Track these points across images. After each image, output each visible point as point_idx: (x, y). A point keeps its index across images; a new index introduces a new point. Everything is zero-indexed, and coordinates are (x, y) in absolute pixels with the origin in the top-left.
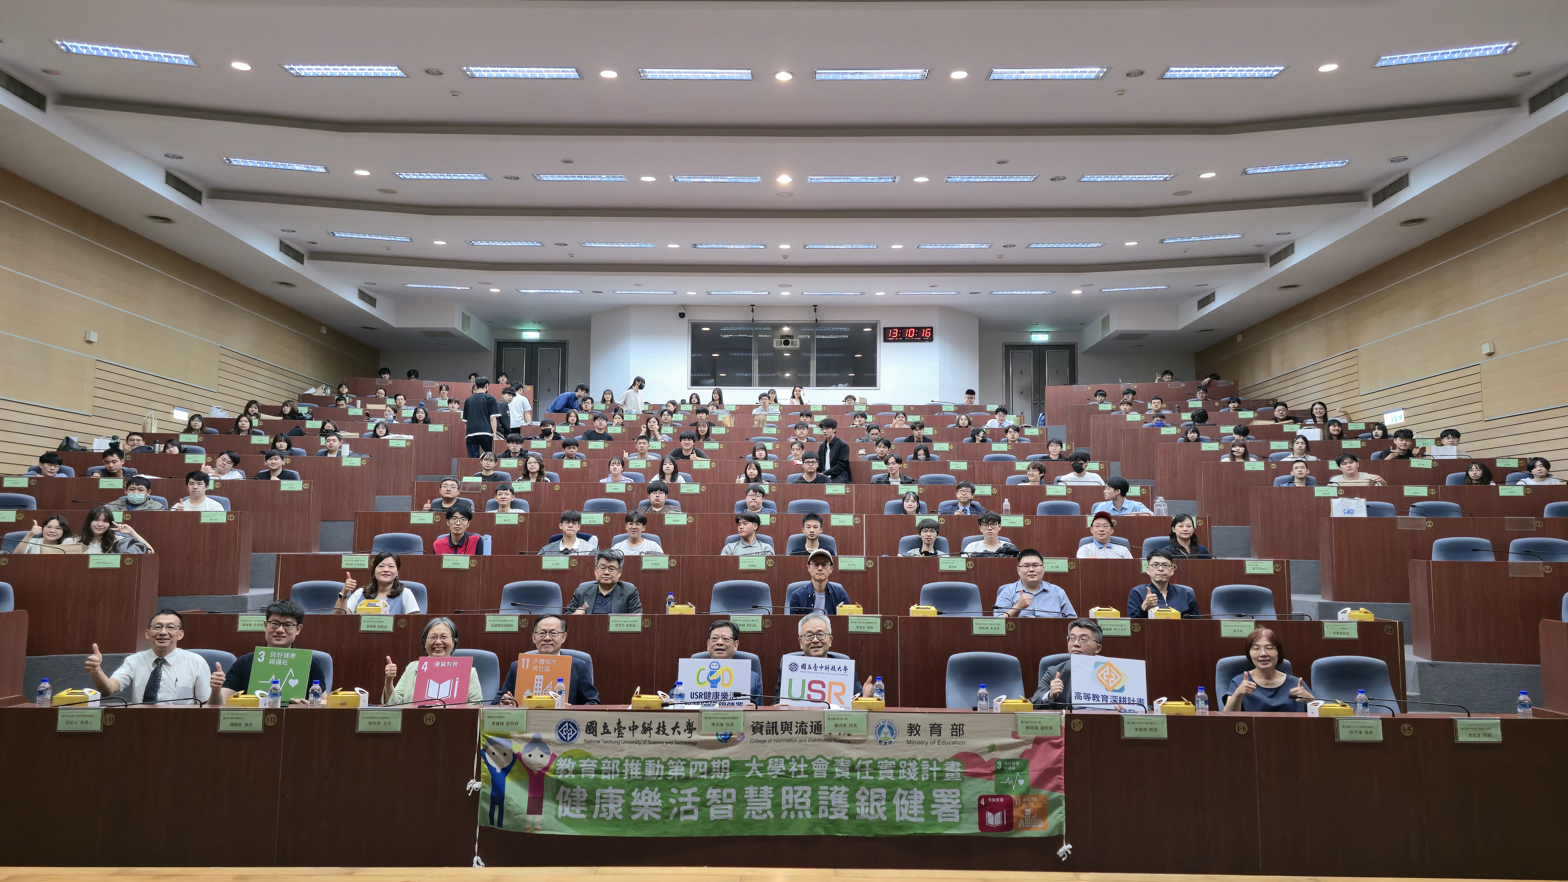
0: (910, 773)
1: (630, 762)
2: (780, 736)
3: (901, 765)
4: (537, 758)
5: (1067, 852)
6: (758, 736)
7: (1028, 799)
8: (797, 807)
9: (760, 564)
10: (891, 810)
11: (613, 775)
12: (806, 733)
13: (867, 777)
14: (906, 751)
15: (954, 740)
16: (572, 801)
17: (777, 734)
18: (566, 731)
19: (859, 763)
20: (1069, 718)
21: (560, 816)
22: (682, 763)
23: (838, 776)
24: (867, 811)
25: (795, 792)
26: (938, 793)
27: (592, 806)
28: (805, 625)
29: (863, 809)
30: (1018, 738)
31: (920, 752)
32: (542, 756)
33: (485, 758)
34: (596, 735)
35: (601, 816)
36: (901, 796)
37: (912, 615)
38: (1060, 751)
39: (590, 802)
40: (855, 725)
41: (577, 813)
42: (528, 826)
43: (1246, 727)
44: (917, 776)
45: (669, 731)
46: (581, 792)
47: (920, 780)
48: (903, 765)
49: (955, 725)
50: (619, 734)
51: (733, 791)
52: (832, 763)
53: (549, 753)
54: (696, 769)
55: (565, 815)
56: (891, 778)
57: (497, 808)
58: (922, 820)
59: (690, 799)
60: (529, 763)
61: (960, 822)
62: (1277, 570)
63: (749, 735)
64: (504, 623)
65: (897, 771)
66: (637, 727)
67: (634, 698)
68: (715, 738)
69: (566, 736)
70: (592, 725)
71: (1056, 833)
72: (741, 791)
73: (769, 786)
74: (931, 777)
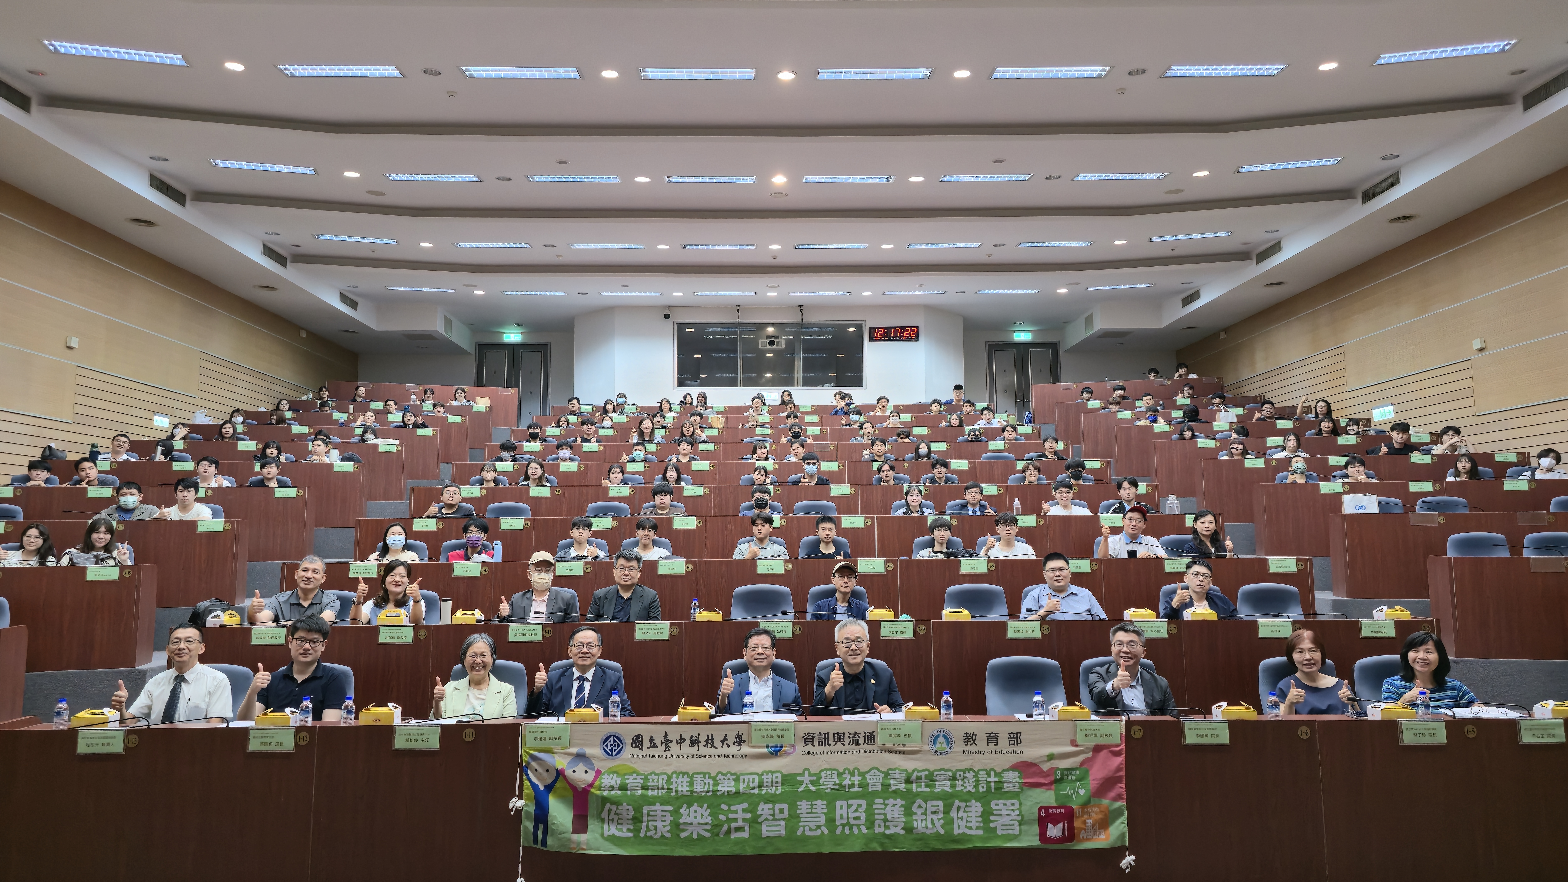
0: (967, 784)
1: (677, 778)
2: (832, 748)
3: (957, 776)
4: (581, 775)
5: (1130, 864)
6: (810, 748)
7: (1089, 809)
8: (852, 822)
9: (778, 567)
10: (949, 822)
11: (660, 791)
12: (859, 744)
13: (923, 789)
14: (962, 761)
15: (1012, 749)
16: (619, 819)
17: (829, 745)
18: (611, 745)
19: (915, 774)
20: (1129, 724)
21: (606, 835)
22: (732, 777)
23: (894, 788)
24: (924, 825)
25: (849, 806)
26: (997, 805)
27: (639, 824)
28: (842, 631)
29: (919, 822)
30: (1077, 746)
31: (978, 762)
32: (586, 772)
33: (527, 775)
34: (642, 749)
35: (648, 834)
36: (959, 808)
37: (944, 619)
38: (1121, 759)
39: (637, 820)
40: (909, 735)
41: (623, 832)
42: (572, 846)
43: (1309, 731)
44: (975, 787)
45: (717, 743)
46: (628, 810)
47: (978, 791)
48: (960, 775)
49: (1012, 733)
50: (666, 748)
51: (785, 806)
52: (887, 775)
53: (593, 769)
54: (746, 783)
55: (610, 833)
56: (947, 789)
57: (541, 827)
58: (980, 832)
59: (740, 815)
60: (572, 780)
61: (1020, 834)
62: (1300, 568)
63: (800, 747)
64: (527, 632)
65: (953, 782)
66: (685, 740)
67: (680, 710)
68: (765, 750)
69: (611, 750)
70: (637, 739)
71: (1119, 844)
72: (793, 806)
73: (822, 800)
74: (989, 788)
